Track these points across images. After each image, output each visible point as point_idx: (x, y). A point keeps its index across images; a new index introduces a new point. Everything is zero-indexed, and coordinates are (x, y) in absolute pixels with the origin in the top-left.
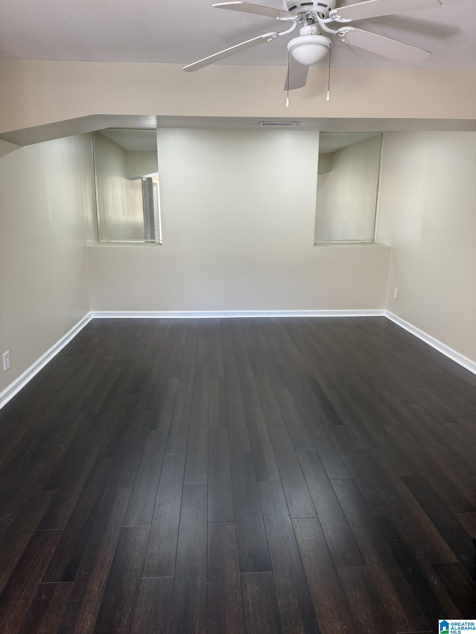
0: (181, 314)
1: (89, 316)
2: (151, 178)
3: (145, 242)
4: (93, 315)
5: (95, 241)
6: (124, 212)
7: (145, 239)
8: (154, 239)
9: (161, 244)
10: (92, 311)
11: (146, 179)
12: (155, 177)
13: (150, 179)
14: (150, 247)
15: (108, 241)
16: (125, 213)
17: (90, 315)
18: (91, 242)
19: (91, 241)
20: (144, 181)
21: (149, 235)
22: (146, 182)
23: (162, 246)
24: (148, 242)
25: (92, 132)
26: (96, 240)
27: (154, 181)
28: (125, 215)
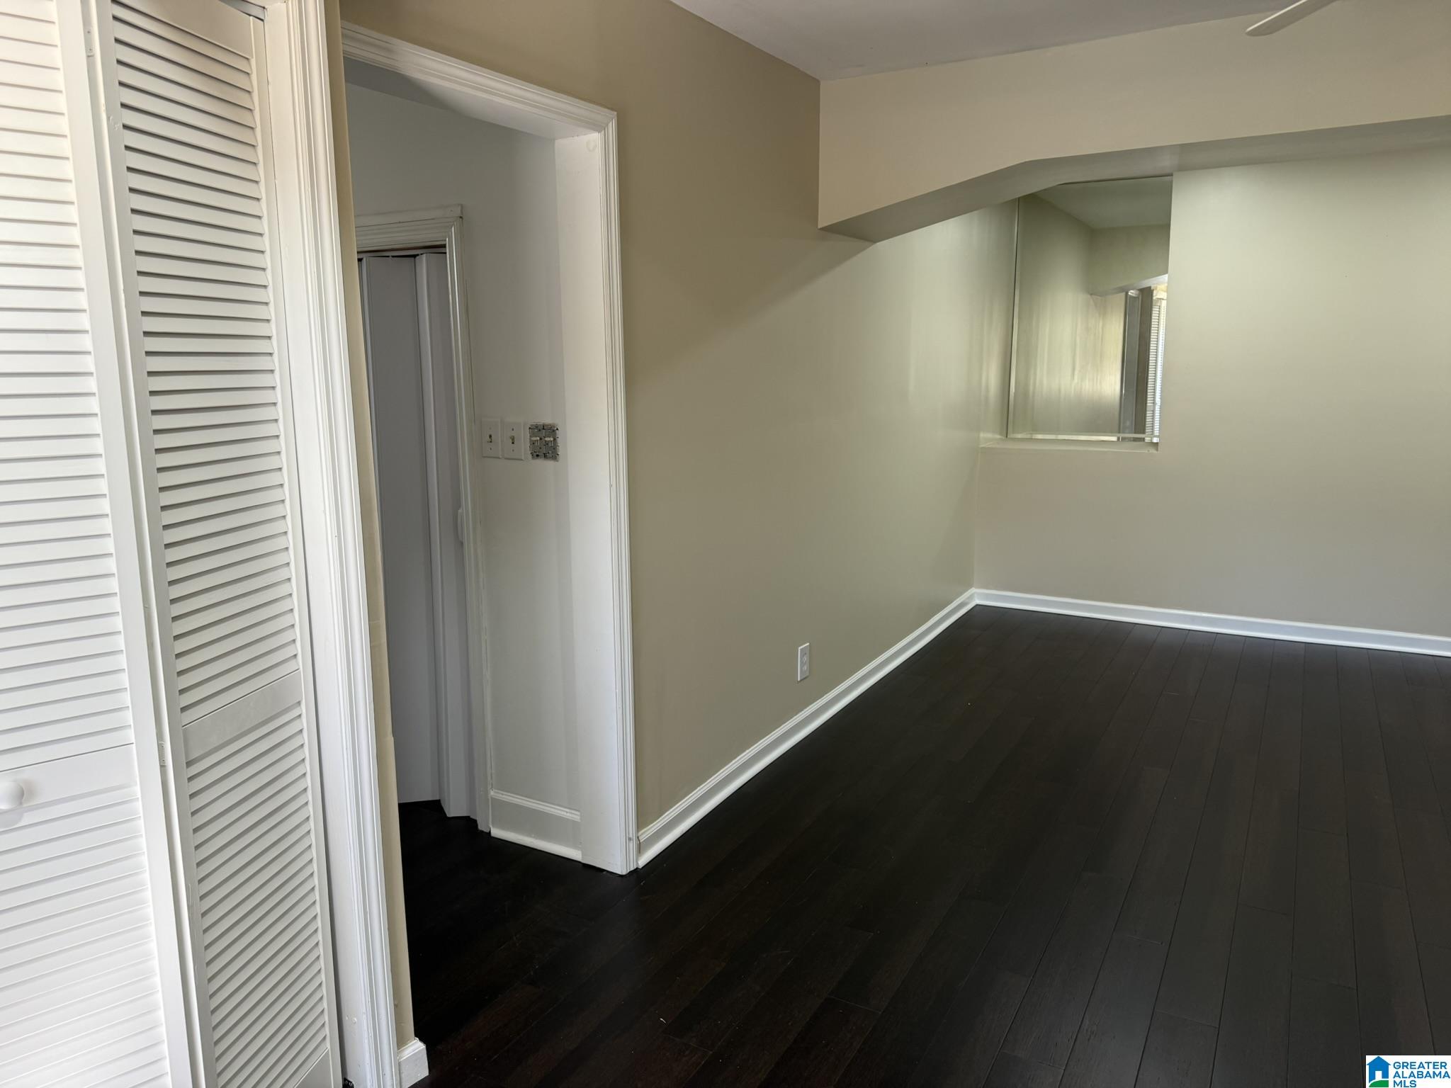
0: (1193, 620)
1: (968, 598)
2: (1150, 287)
3: (1118, 439)
4: (978, 597)
5: (998, 437)
6: (1074, 369)
7: (1119, 432)
8: (1144, 432)
9: (1157, 443)
10: (976, 588)
11: (1138, 292)
12: (1161, 288)
13: (1147, 293)
14: (1127, 448)
15: (1028, 436)
16: (1076, 372)
17: (971, 597)
18: (988, 437)
19: (989, 435)
20: (1131, 297)
21: (1128, 423)
22: (1138, 298)
23: (1157, 450)
24: (1124, 439)
25: (1019, 198)
26: (1001, 434)
27: (1157, 295)
28: (1076, 377)
